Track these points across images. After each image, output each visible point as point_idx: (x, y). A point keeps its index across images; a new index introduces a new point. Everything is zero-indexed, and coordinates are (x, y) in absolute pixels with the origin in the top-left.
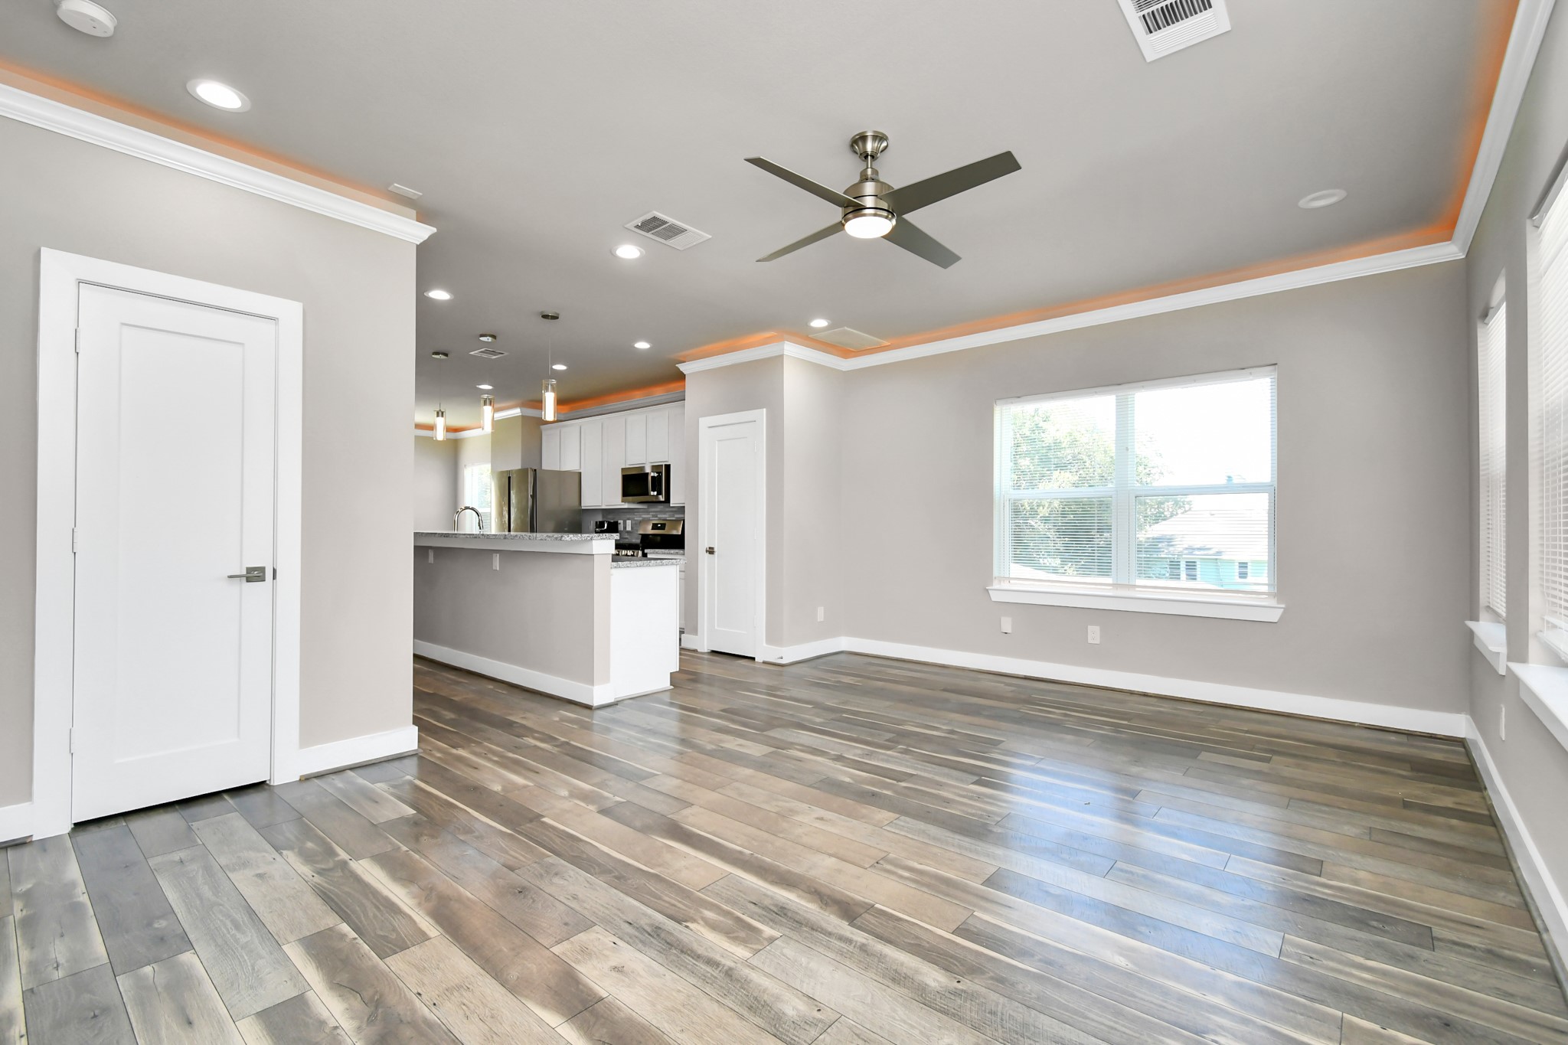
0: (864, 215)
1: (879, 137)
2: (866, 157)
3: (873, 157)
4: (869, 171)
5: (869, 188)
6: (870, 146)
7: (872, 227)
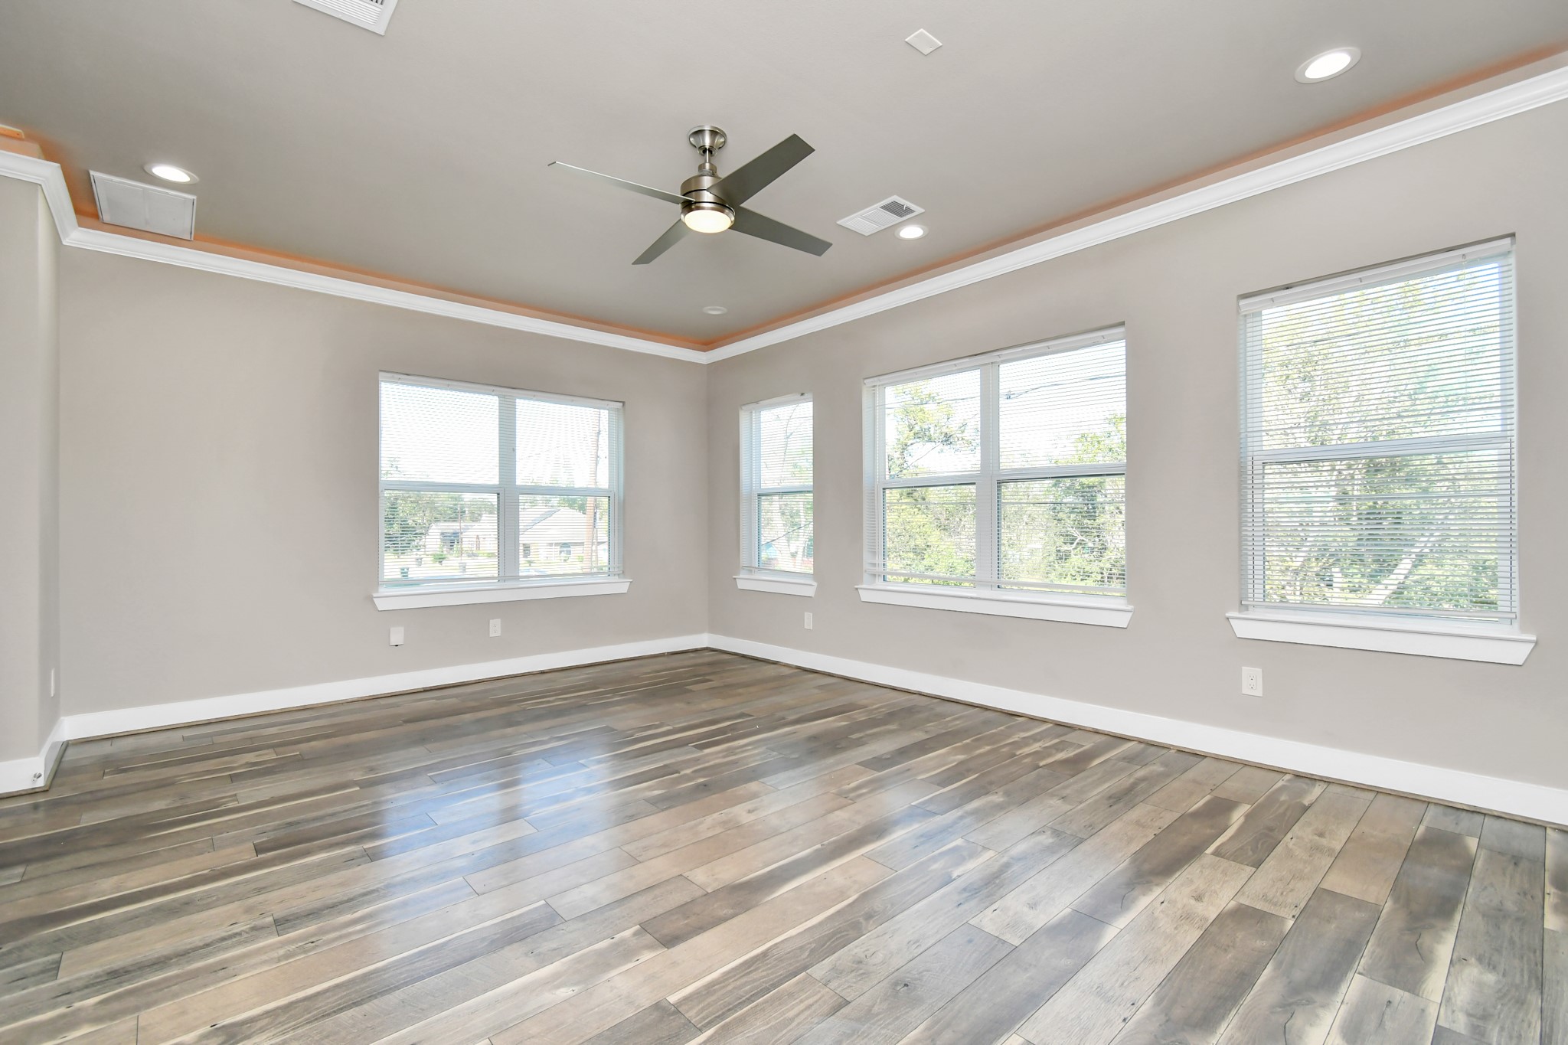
0: (703, 208)
1: (714, 133)
2: (705, 151)
3: (710, 152)
4: (707, 166)
5: (707, 181)
6: (707, 142)
7: (708, 221)
